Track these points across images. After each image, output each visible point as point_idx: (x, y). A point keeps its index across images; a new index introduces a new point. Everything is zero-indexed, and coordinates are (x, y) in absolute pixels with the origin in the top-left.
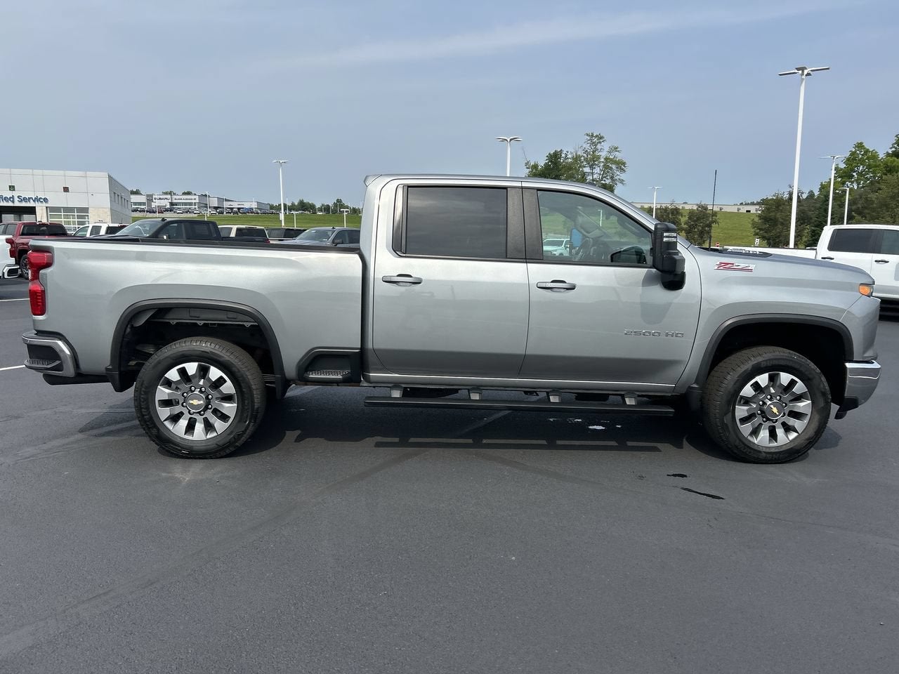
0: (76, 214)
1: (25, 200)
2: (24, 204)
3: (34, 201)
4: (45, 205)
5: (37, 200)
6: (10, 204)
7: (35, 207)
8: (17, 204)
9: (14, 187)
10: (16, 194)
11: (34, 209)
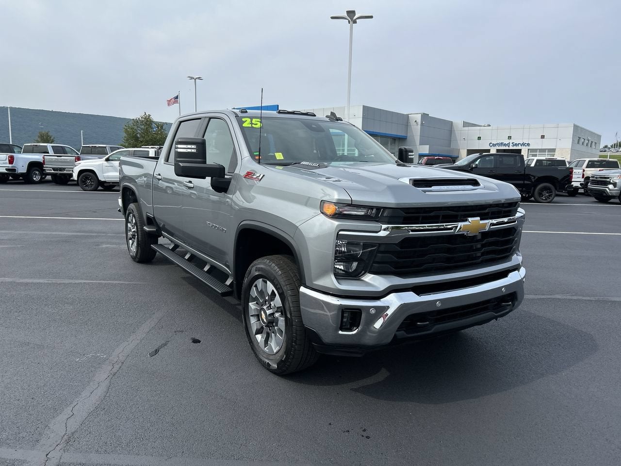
0: (547, 153)
1: (516, 145)
2: (515, 148)
3: (521, 145)
4: (527, 148)
5: (523, 144)
6: (507, 148)
7: (521, 149)
8: (511, 148)
9: (511, 137)
10: (511, 141)
11: (520, 150)
